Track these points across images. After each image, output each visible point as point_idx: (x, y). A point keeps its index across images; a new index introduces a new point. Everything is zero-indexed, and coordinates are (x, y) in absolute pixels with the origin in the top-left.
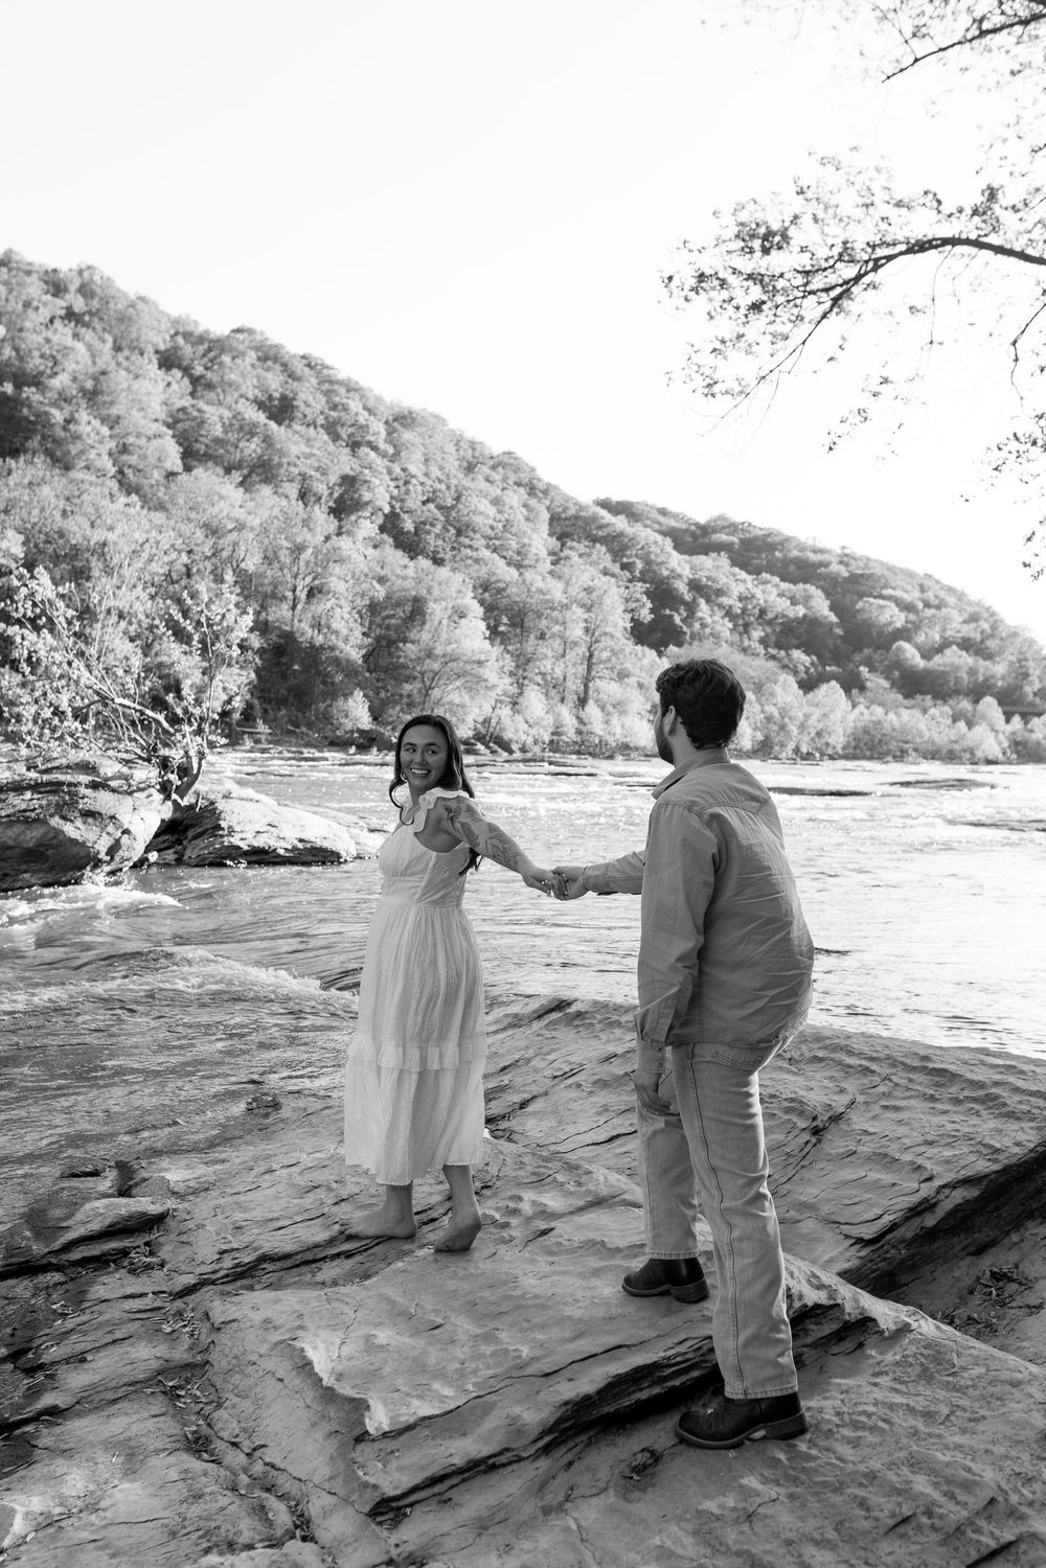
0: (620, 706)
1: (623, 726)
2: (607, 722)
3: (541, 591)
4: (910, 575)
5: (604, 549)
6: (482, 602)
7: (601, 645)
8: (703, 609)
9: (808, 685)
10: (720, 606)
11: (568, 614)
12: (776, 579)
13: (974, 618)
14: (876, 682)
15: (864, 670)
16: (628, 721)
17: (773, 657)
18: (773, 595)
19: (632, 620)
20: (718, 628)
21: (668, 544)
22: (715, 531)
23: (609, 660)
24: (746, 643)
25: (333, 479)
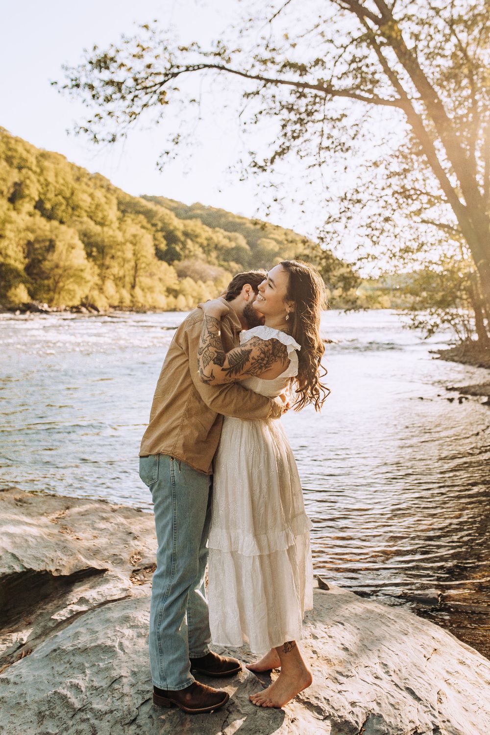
0: (151, 289)
1: (152, 298)
2: (145, 296)
3: (111, 236)
4: (280, 228)
5: (144, 217)
6: (83, 242)
7: (141, 261)
8: (190, 244)
10: (197, 243)
11: (124, 247)
12: (222, 231)
16: (155, 295)
18: (220, 237)
19: (157, 249)
20: (197, 253)
21: (173, 215)
22: (194, 210)
23: (145, 268)
25: (10, 184)
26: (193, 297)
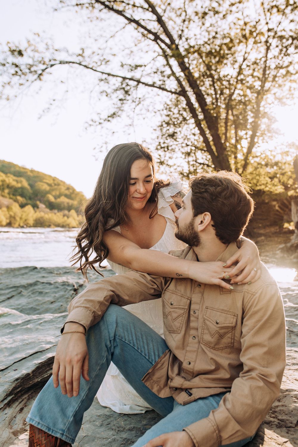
4: (50, 176)
9: (22, 206)
13: (68, 189)
14: (42, 206)
15: (38, 202)
17: (10, 198)
18: (11, 180)
24: (3, 193)
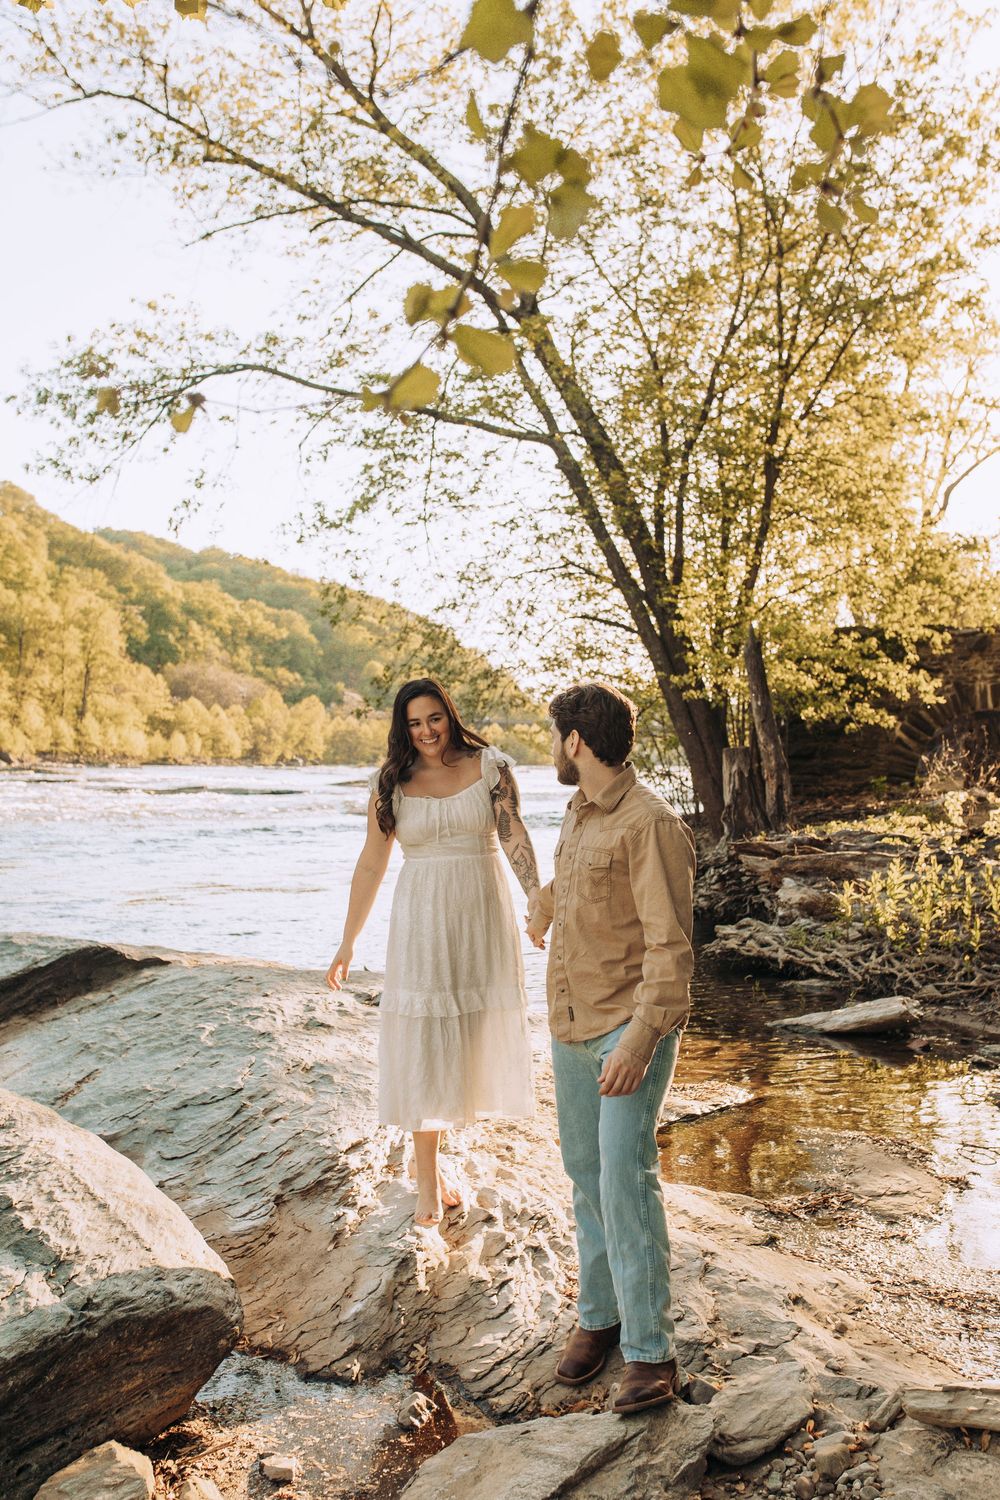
0: (116, 719)
1: (120, 737)
2: (104, 733)
3: (37, 611)
4: (378, 601)
5: (102, 574)
7: (97, 662)
8: (195, 629)
9: (292, 698)
10: (211, 627)
11: (64, 634)
12: (262, 605)
14: (350, 694)
15: (341, 686)
16: (125, 732)
17: (259, 674)
18: (258, 617)
19: (129, 639)
20: (211, 647)
21: (161, 571)
22: (206, 561)
23: (105, 676)
24: (236, 659)
26: (200, 735)
